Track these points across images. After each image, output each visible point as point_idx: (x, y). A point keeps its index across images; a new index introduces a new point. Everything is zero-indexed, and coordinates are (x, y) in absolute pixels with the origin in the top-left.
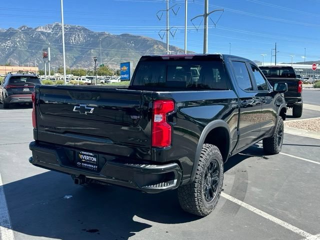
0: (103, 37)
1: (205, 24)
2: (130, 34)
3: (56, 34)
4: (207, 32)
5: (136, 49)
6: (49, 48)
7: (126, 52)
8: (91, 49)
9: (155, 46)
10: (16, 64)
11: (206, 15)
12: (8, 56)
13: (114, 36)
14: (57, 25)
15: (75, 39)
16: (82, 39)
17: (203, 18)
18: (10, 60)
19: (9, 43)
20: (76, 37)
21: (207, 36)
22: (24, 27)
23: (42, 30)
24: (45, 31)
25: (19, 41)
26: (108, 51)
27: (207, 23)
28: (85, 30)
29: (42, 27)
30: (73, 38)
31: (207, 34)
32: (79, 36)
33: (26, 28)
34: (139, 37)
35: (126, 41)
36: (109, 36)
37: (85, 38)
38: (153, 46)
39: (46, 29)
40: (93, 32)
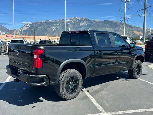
0: (95, 22)
1: (145, 14)
2: (108, 20)
3: (74, 22)
4: (146, 17)
5: (111, 27)
6: (70, 29)
7: (106, 29)
8: (89, 28)
9: (121, 26)
10: (57, 36)
11: (145, 9)
12: (54, 32)
13: (100, 21)
14: (75, 18)
15: (82, 24)
16: (85, 24)
17: (144, 10)
18: (55, 34)
19: (55, 27)
20: (83, 23)
21: (146, 19)
22: (61, 19)
23: (68, 20)
24: (69, 21)
25: (59, 26)
26: (97, 29)
27: (146, 13)
28: (87, 19)
29: (68, 19)
30: (81, 24)
31: (146, 18)
32: (84, 22)
33: (62, 20)
34: (113, 21)
35: (106, 24)
36: (98, 22)
37: (87, 23)
38: (120, 25)
39: (70, 20)
40: (90, 20)
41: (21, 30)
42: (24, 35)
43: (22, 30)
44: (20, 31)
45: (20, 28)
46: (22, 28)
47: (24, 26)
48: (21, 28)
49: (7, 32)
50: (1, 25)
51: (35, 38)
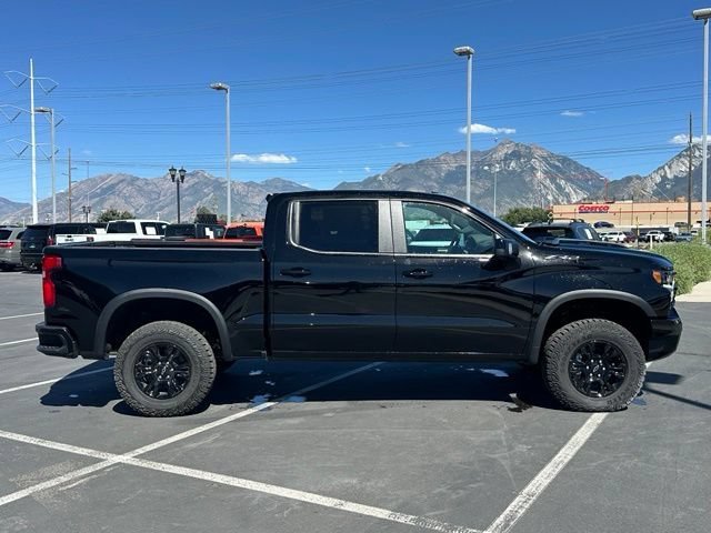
41: (664, 178)
42: (666, 200)
43: (670, 176)
44: (658, 179)
45: (659, 169)
46: (670, 167)
47: (680, 156)
48: (663, 168)
49: (600, 188)
50: (575, 163)
51: (689, 211)
